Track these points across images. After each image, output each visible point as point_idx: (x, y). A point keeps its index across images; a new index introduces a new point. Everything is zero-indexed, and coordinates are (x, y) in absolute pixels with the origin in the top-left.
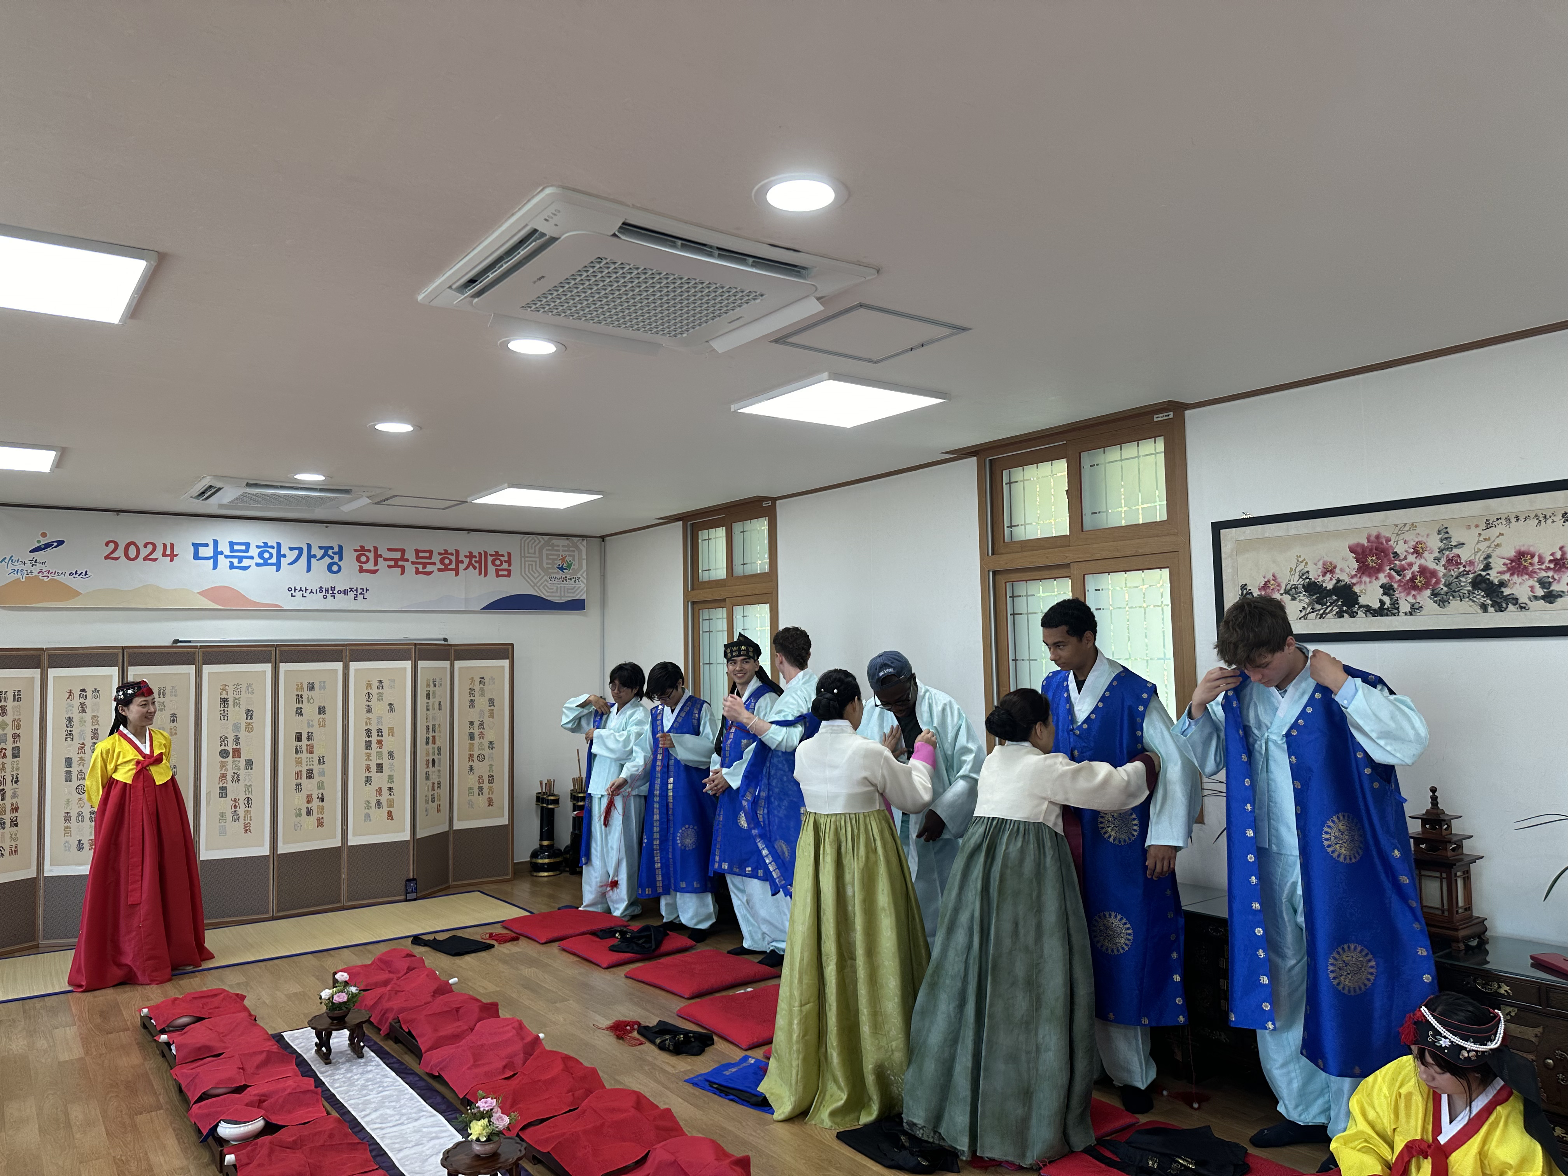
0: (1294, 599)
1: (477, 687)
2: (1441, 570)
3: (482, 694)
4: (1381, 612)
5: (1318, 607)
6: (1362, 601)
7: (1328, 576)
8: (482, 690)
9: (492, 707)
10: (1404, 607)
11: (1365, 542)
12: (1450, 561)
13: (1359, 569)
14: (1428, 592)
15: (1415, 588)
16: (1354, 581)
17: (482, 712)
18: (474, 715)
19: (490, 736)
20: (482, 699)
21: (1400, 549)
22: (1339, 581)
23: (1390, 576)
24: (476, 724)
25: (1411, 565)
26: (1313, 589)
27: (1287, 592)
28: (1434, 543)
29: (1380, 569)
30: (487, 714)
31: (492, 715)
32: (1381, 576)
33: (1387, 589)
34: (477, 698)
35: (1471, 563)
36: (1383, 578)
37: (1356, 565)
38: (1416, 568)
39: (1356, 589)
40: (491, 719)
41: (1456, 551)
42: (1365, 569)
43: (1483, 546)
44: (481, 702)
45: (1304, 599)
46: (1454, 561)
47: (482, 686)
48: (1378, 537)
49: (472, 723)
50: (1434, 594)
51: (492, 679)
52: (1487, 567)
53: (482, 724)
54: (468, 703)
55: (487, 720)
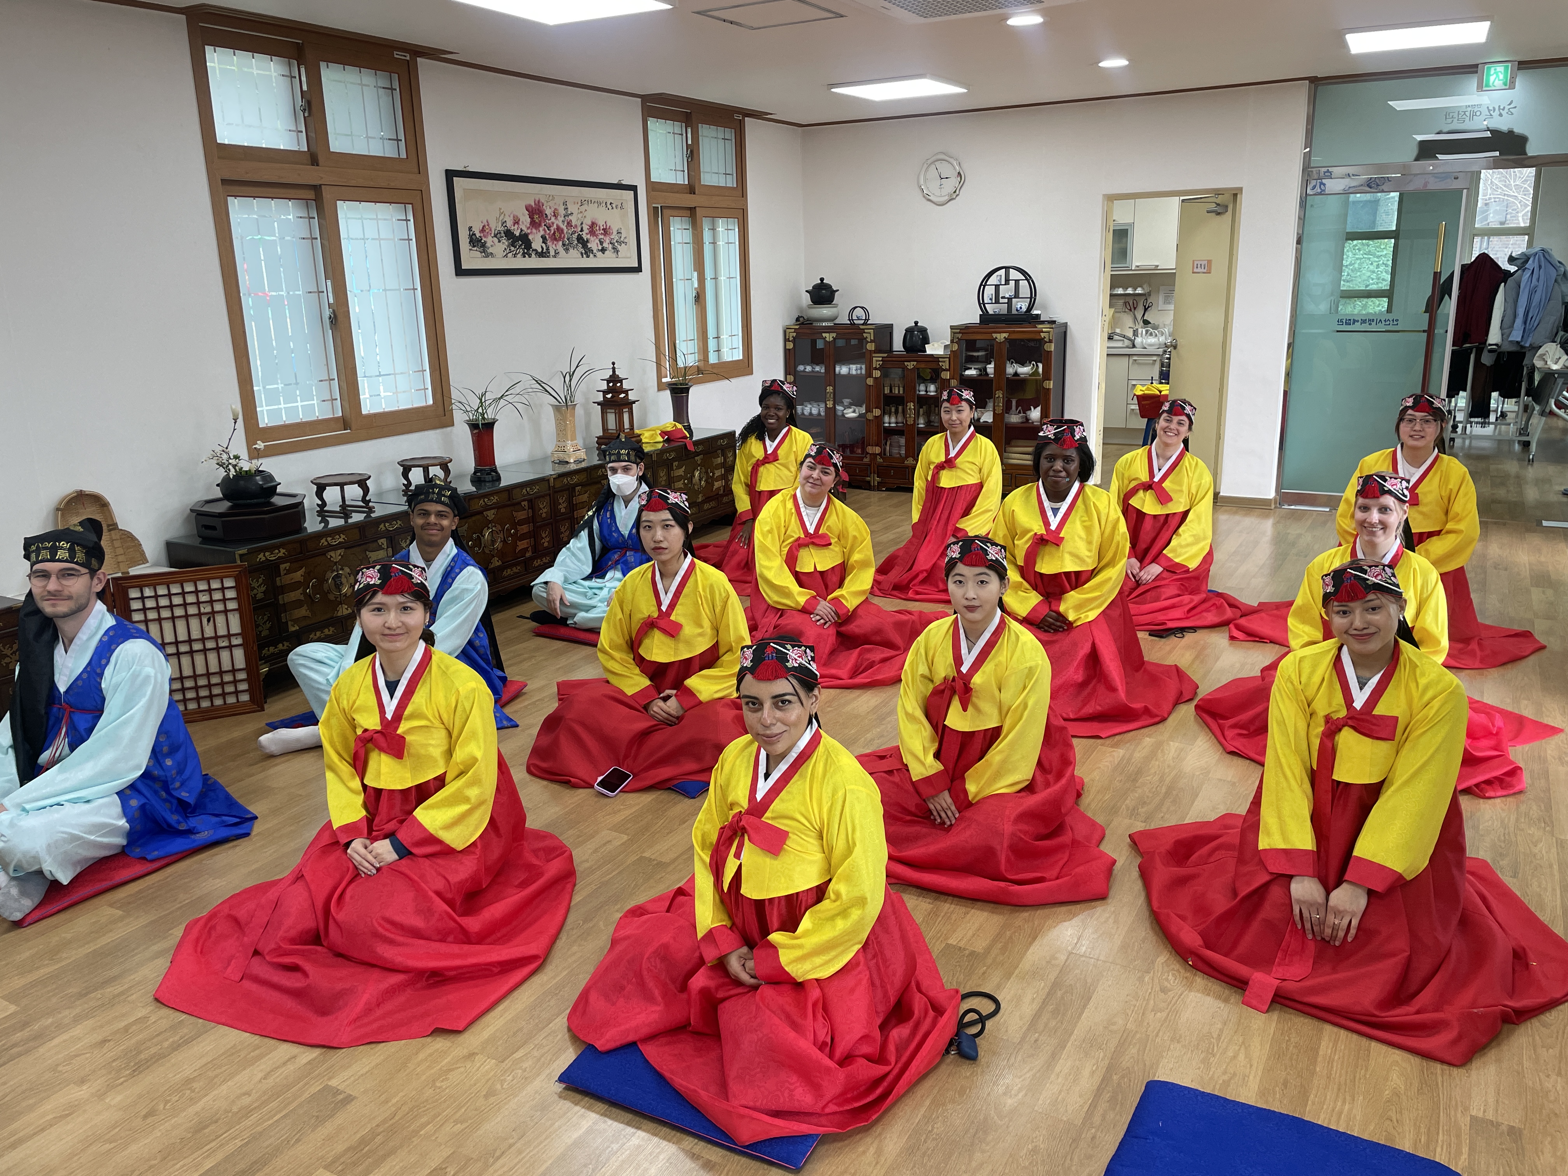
0: (499, 241)
2: (565, 228)
4: (542, 255)
5: (513, 249)
6: (534, 246)
7: (516, 226)
10: (552, 253)
11: (533, 204)
12: (568, 223)
13: (531, 223)
14: (561, 243)
15: (555, 239)
16: (529, 231)
21: (548, 212)
22: (522, 230)
23: (544, 230)
25: (553, 223)
26: (509, 234)
27: (495, 236)
28: (562, 212)
29: (540, 225)
32: (541, 229)
33: (544, 239)
35: (576, 226)
36: (542, 233)
37: (529, 220)
38: (555, 226)
39: (530, 237)
41: (570, 217)
42: (534, 224)
43: (580, 216)
45: (505, 242)
46: (569, 224)
48: (539, 201)
50: (564, 245)
52: (582, 230)
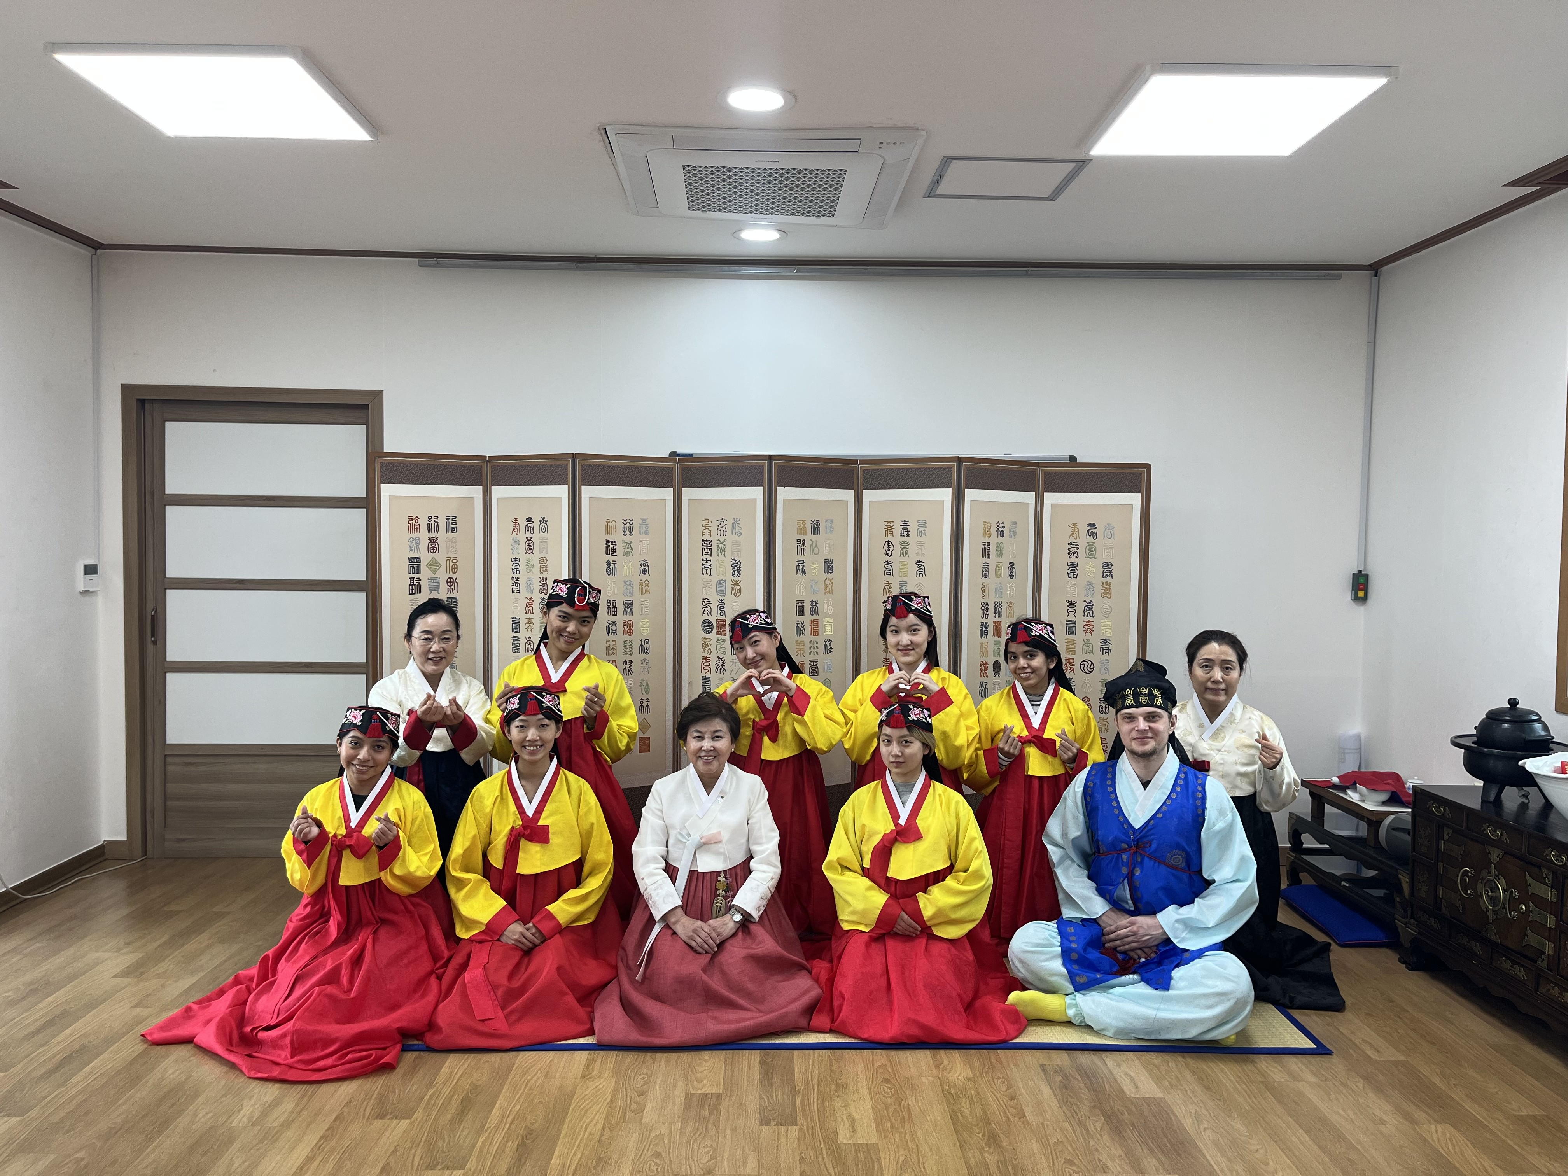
1: (1083, 541)
3: (1092, 555)
8: (1091, 546)
9: (1109, 579)
17: (1090, 584)
18: (1075, 590)
19: (1105, 627)
20: (1091, 563)
24: (1080, 607)
30: (1099, 590)
31: (1107, 592)
34: (1082, 561)
40: (1107, 601)
44: (1090, 569)
47: (1090, 539)
49: (1072, 604)
51: (1110, 527)
53: (1090, 606)
54: (1066, 569)
55: (1097, 600)
